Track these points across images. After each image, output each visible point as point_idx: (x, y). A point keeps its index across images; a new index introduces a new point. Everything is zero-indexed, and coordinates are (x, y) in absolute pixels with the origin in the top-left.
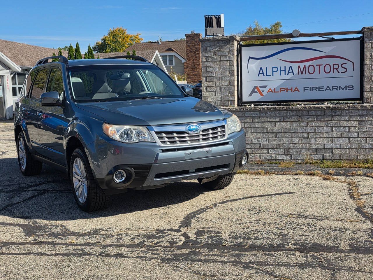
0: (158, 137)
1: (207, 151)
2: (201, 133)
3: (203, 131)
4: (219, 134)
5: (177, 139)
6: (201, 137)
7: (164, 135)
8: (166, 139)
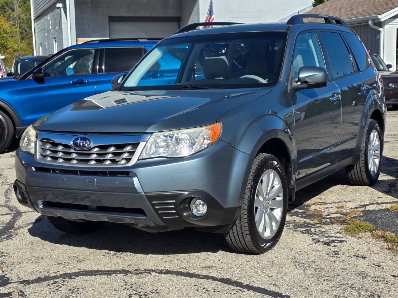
4: (124, 156)
5: (59, 155)
6: (94, 157)
7: (47, 146)
8: (48, 153)
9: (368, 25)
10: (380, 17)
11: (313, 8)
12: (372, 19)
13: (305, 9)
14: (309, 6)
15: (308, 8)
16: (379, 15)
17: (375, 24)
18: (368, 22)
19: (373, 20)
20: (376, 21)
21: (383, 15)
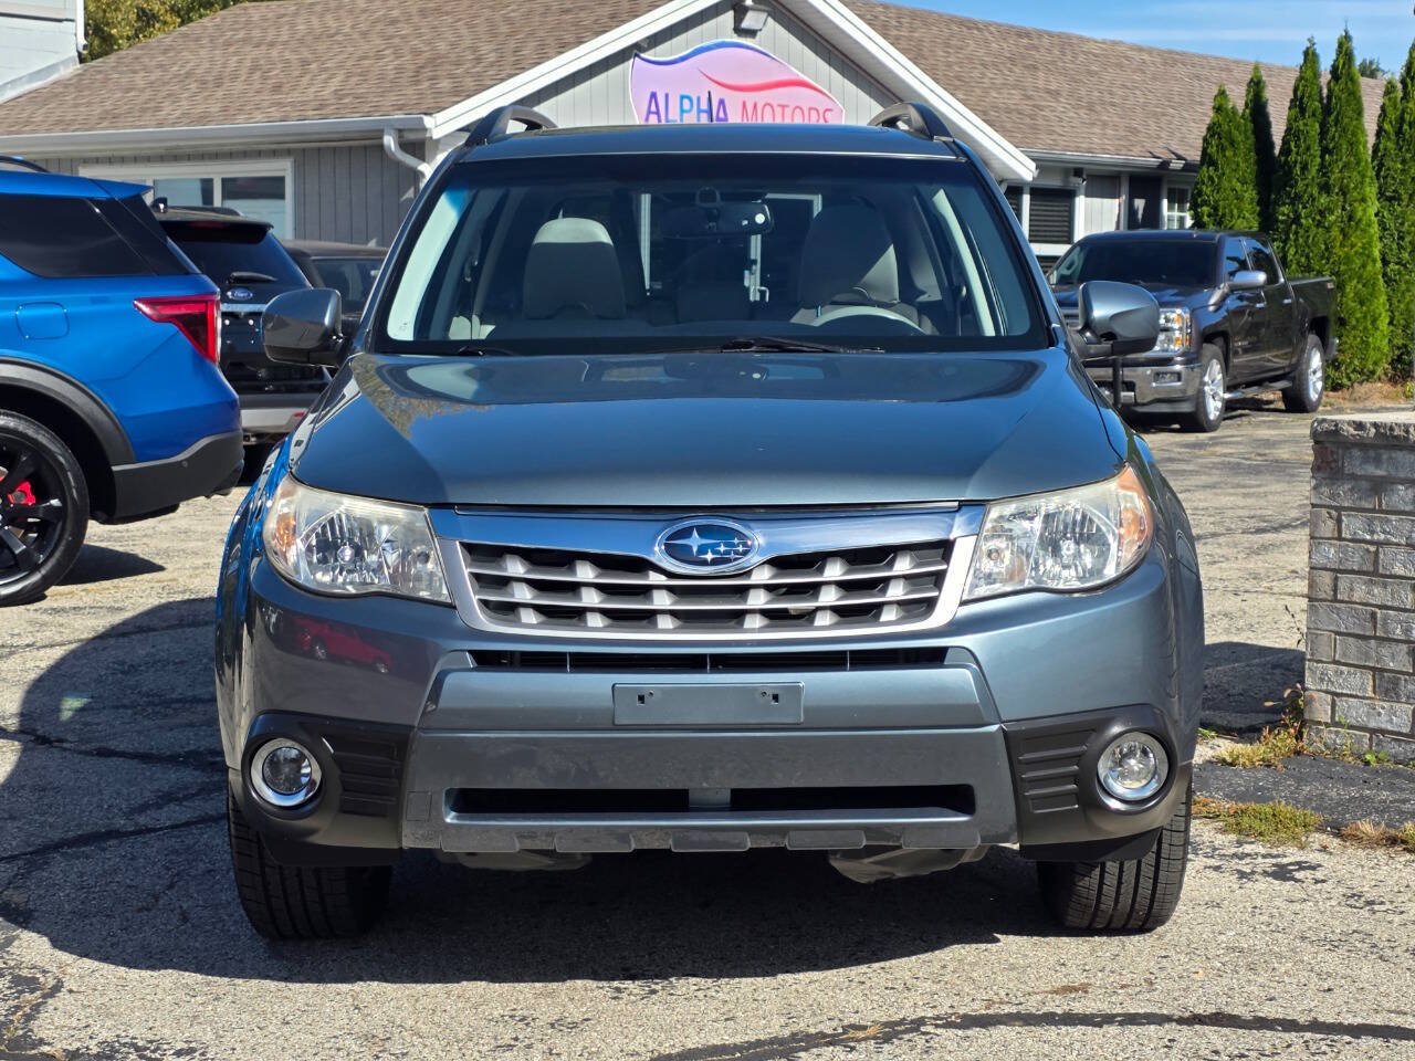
0: (477, 577)
1: (770, 693)
2: (764, 576)
3: (781, 563)
4: (896, 592)
5: (591, 598)
6: (758, 600)
7: (515, 568)
8: (523, 594)
9: (382, 146)
10: (428, 121)
11: (79, 66)
12: (396, 129)
13: (49, 67)
14: (66, 57)
15: (62, 68)
16: (426, 114)
17: (406, 146)
18: (381, 138)
19: (400, 131)
20: (411, 136)
21: (440, 117)
